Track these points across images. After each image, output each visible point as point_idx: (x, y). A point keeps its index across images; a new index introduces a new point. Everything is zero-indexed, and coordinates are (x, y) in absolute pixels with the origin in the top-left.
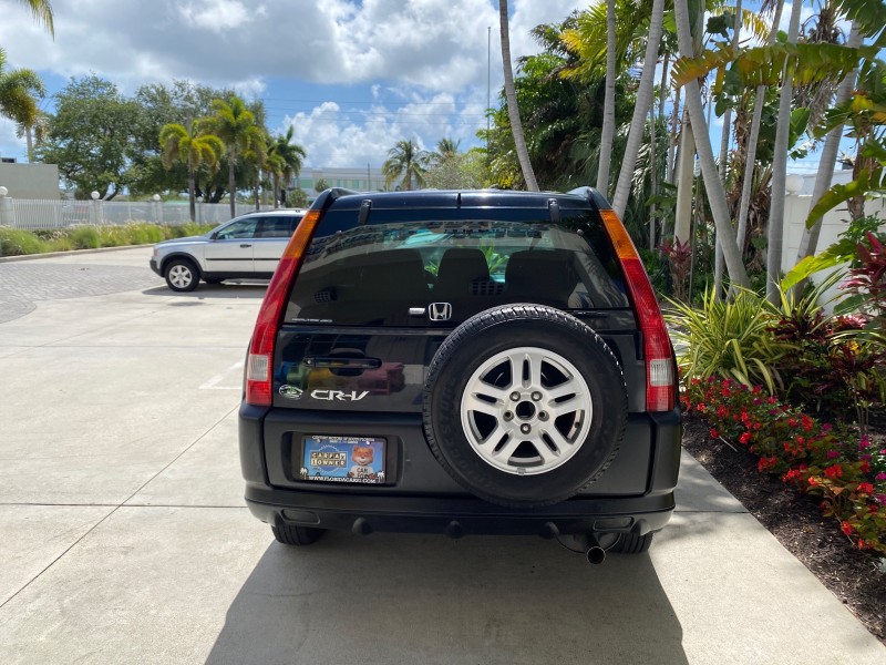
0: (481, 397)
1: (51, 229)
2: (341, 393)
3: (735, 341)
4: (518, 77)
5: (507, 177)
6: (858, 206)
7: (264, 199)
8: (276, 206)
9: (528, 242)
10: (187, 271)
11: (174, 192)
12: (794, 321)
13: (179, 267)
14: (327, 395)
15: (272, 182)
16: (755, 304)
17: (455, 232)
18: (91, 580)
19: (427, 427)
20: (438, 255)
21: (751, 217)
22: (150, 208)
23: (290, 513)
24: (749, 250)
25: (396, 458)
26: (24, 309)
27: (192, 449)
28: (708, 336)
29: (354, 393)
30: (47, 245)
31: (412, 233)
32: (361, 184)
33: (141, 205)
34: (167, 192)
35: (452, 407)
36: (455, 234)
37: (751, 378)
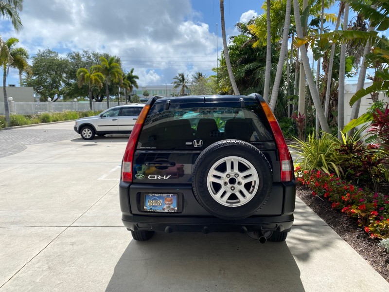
0: (215, 176)
1: (30, 114)
2: (160, 176)
3: (322, 155)
4: (230, 45)
5: (226, 88)
6: (376, 97)
7: (121, 99)
8: (127, 103)
9: (233, 115)
10: (90, 131)
11: (82, 97)
12: (347, 146)
13: (87, 130)
14: (154, 177)
15: (124, 92)
16: (331, 139)
17: (203, 112)
18: (59, 255)
19: (194, 188)
20: (196, 122)
21: (331, 103)
22: (72, 104)
23: (140, 225)
24: (330, 117)
25: (182, 202)
26: (22, 148)
27: (97, 204)
28: (311, 153)
29: (165, 176)
30: (29, 122)
31: (185, 113)
32: (163, 92)
33: (68, 103)
34: (79, 97)
35: (203, 180)
36: (204, 113)
37: (329, 170)
